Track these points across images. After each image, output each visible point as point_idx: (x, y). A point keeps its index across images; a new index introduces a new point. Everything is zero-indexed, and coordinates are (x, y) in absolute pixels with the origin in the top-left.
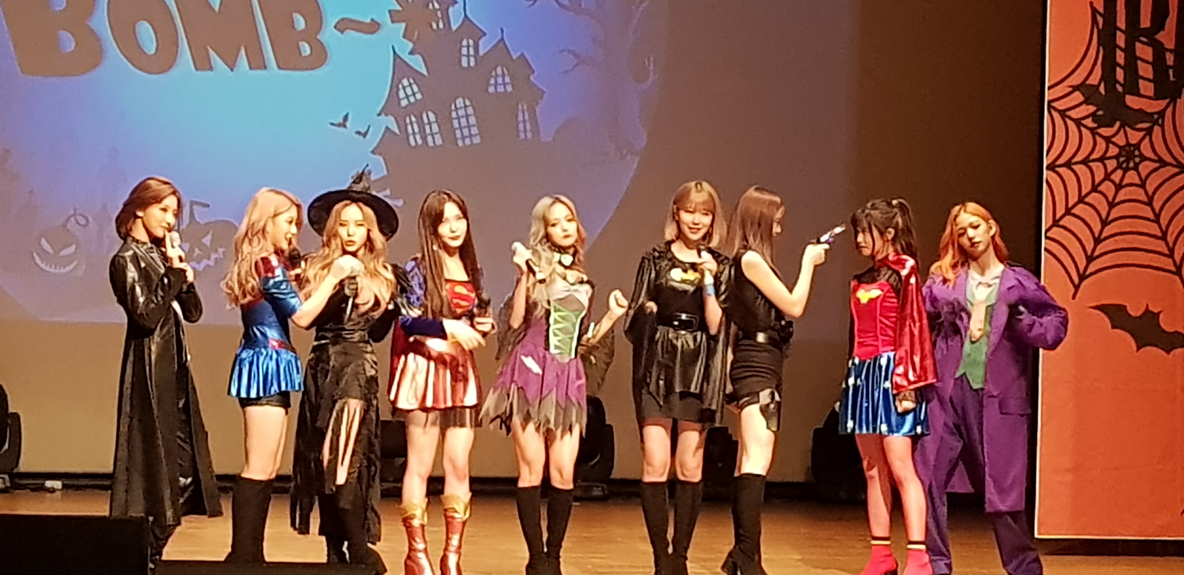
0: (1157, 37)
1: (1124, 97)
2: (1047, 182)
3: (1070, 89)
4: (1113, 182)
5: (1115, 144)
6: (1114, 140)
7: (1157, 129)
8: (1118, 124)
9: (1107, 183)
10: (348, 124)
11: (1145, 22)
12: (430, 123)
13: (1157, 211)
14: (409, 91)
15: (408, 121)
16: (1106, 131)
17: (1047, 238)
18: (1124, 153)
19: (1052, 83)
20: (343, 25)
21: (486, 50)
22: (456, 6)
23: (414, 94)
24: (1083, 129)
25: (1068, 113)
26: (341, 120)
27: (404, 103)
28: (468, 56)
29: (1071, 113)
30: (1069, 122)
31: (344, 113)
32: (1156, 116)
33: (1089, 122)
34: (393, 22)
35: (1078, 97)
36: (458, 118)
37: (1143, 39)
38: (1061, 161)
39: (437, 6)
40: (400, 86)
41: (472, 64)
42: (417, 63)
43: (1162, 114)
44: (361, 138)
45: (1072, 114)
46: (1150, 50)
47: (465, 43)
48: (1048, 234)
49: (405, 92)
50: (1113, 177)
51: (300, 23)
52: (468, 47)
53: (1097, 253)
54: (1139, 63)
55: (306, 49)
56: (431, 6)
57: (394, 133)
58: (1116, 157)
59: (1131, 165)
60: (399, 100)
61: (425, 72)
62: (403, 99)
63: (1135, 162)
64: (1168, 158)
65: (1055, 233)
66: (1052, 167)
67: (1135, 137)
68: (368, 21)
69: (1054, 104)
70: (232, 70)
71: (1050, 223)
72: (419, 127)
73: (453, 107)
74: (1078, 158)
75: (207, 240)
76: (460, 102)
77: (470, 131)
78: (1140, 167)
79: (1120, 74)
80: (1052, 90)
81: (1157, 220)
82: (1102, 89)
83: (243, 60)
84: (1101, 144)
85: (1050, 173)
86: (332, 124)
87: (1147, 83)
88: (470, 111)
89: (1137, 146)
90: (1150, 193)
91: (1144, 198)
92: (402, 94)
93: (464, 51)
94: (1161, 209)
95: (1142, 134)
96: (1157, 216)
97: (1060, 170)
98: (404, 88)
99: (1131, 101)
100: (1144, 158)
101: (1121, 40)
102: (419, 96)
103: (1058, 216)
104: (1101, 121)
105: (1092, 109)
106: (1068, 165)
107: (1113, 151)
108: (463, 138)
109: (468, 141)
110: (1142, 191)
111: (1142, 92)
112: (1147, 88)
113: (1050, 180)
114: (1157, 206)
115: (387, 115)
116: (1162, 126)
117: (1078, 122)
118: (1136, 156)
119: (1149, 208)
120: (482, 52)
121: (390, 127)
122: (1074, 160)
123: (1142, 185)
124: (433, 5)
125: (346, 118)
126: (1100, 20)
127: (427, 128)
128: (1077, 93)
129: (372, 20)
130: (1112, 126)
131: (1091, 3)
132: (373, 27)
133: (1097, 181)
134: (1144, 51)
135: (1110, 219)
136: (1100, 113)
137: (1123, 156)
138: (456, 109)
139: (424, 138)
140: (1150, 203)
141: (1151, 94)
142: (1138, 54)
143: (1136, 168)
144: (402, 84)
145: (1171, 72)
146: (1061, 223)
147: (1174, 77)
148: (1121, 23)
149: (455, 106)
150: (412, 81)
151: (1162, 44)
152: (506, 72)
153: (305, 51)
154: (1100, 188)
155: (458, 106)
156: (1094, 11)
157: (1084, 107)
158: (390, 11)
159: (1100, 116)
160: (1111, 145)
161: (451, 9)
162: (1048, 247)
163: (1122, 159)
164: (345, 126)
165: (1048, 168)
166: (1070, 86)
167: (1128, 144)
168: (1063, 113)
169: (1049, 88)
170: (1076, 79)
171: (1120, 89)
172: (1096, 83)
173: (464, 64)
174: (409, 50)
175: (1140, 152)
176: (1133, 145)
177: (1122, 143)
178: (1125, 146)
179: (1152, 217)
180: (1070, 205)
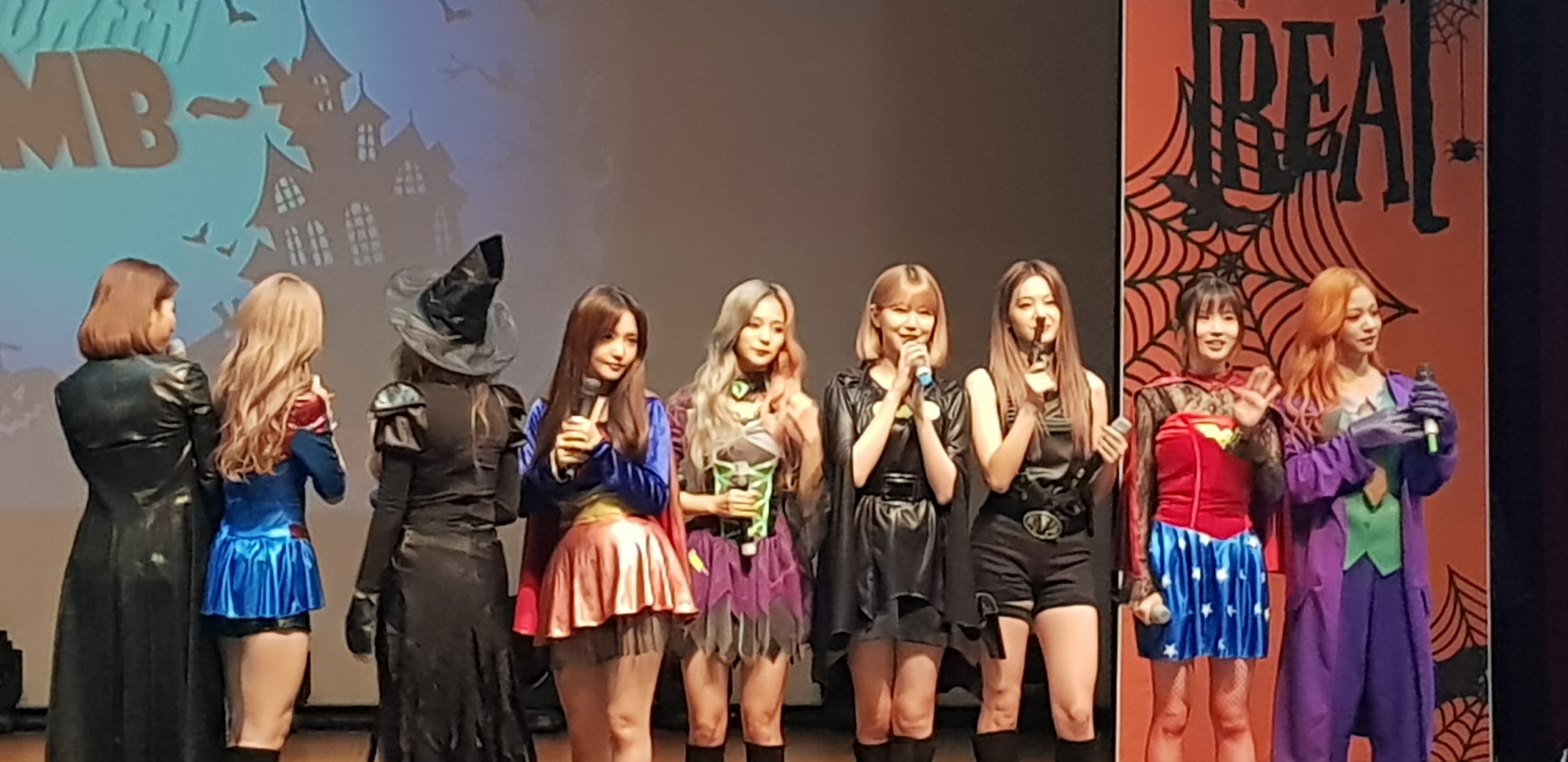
0: (1263, 112)
1: (1221, 191)
2: (1126, 304)
3: (1154, 181)
5: (1211, 252)
6: (1210, 246)
7: (1264, 233)
8: (1215, 226)
10: (207, 237)
11: (1247, 94)
12: (317, 237)
13: (1267, 338)
14: (289, 195)
15: (287, 233)
16: (1200, 236)
17: (1126, 375)
18: (1222, 264)
19: (1129, 174)
20: (199, 107)
21: (390, 139)
22: (350, 80)
23: (295, 197)
24: (1170, 232)
25: (1151, 212)
26: (197, 232)
27: (282, 209)
28: (367, 147)
29: (1154, 213)
30: (1153, 224)
31: (203, 223)
32: (1262, 216)
33: (1177, 224)
34: (266, 102)
35: (1163, 192)
36: (356, 229)
37: (1244, 115)
38: (1143, 275)
39: (324, 80)
40: (277, 187)
41: (372, 154)
42: (299, 156)
43: (1270, 211)
44: (225, 256)
45: (1157, 213)
46: (1253, 130)
47: (362, 129)
48: (1128, 371)
49: (283, 195)
51: (142, 104)
52: (367, 135)
54: (1241, 147)
55: (150, 139)
56: (316, 81)
57: (268, 248)
58: (1214, 269)
60: (276, 206)
61: (309, 168)
62: (281, 204)
63: (1236, 276)
64: (1280, 271)
65: (1137, 368)
66: (1131, 283)
67: (1236, 242)
68: (232, 100)
69: (1134, 201)
70: (50, 167)
71: (1130, 355)
72: (302, 242)
73: (347, 214)
74: (1164, 272)
75: (19, 394)
76: (356, 208)
77: (370, 246)
79: (1216, 162)
80: (1129, 183)
81: (1266, 351)
82: (1194, 181)
83: (65, 157)
84: (1194, 252)
85: (1130, 291)
86: (186, 238)
87: (1251, 172)
88: (370, 219)
89: (1240, 255)
90: (1257, 317)
92: (279, 198)
93: (361, 140)
95: (1247, 238)
96: (1267, 345)
97: (1143, 287)
98: (282, 189)
99: (1231, 196)
100: (1248, 271)
101: (1216, 116)
102: (301, 200)
103: (1140, 347)
104: (1193, 223)
105: (1182, 206)
106: (1152, 280)
107: (1209, 261)
108: (361, 255)
109: (367, 259)
111: (1245, 184)
112: (1250, 179)
113: (1129, 300)
114: (1266, 332)
115: (258, 225)
116: (1271, 229)
117: (1164, 224)
118: (1239, 267)
119: (1257, 335)
120: (384, 142)
121: (263, 241)
122: (1160, 274)
124: (319, 80)
125: (204, 230)
126: (1190, 91)
127: (313, 242)
128: (1162, 186)
129: (238, 100)
130: (1206, 228)
131: (1178, 69)
132: (240, 109)
134: (1246, 131)
136: (1192, 211)
137: (1222, 268)
138: (352, 217)
139: (309, 256)
140: (1258, 328)
141: (1256, 187)
142: (1239, 135)
144: (279, 185)
145: (1281, 157)
146: (1145, 355)
147: (1285, 164)
148: (1217, 95)
149: (351, 213)
150: (291, 180)
151: (1269, 123)
152: (417, 168)
153: (149, 143)
155: (354, 212)
156: (1182, 79)
157: (1171, 203)
158: (261, 88)
159: (1192, 215)
160: (1206, 255)
161: (343, 86)
162: (1127, 387)
164: (204, 242)
165: (1126, 284)
166: (1153, 178)
167: (1228, 250)
168: (1145, 213)
169: (1127, 180)
170: (1161, 168)
171: (1216, 180)
172: (1185, 172)
173: (362, 156)
174: (287, 140)
175: (1244, 263)
176: (1234, 253)
177: (1221, 250)
178: (1224, 255)
179: (1260, 346)
180: (1155, 332)
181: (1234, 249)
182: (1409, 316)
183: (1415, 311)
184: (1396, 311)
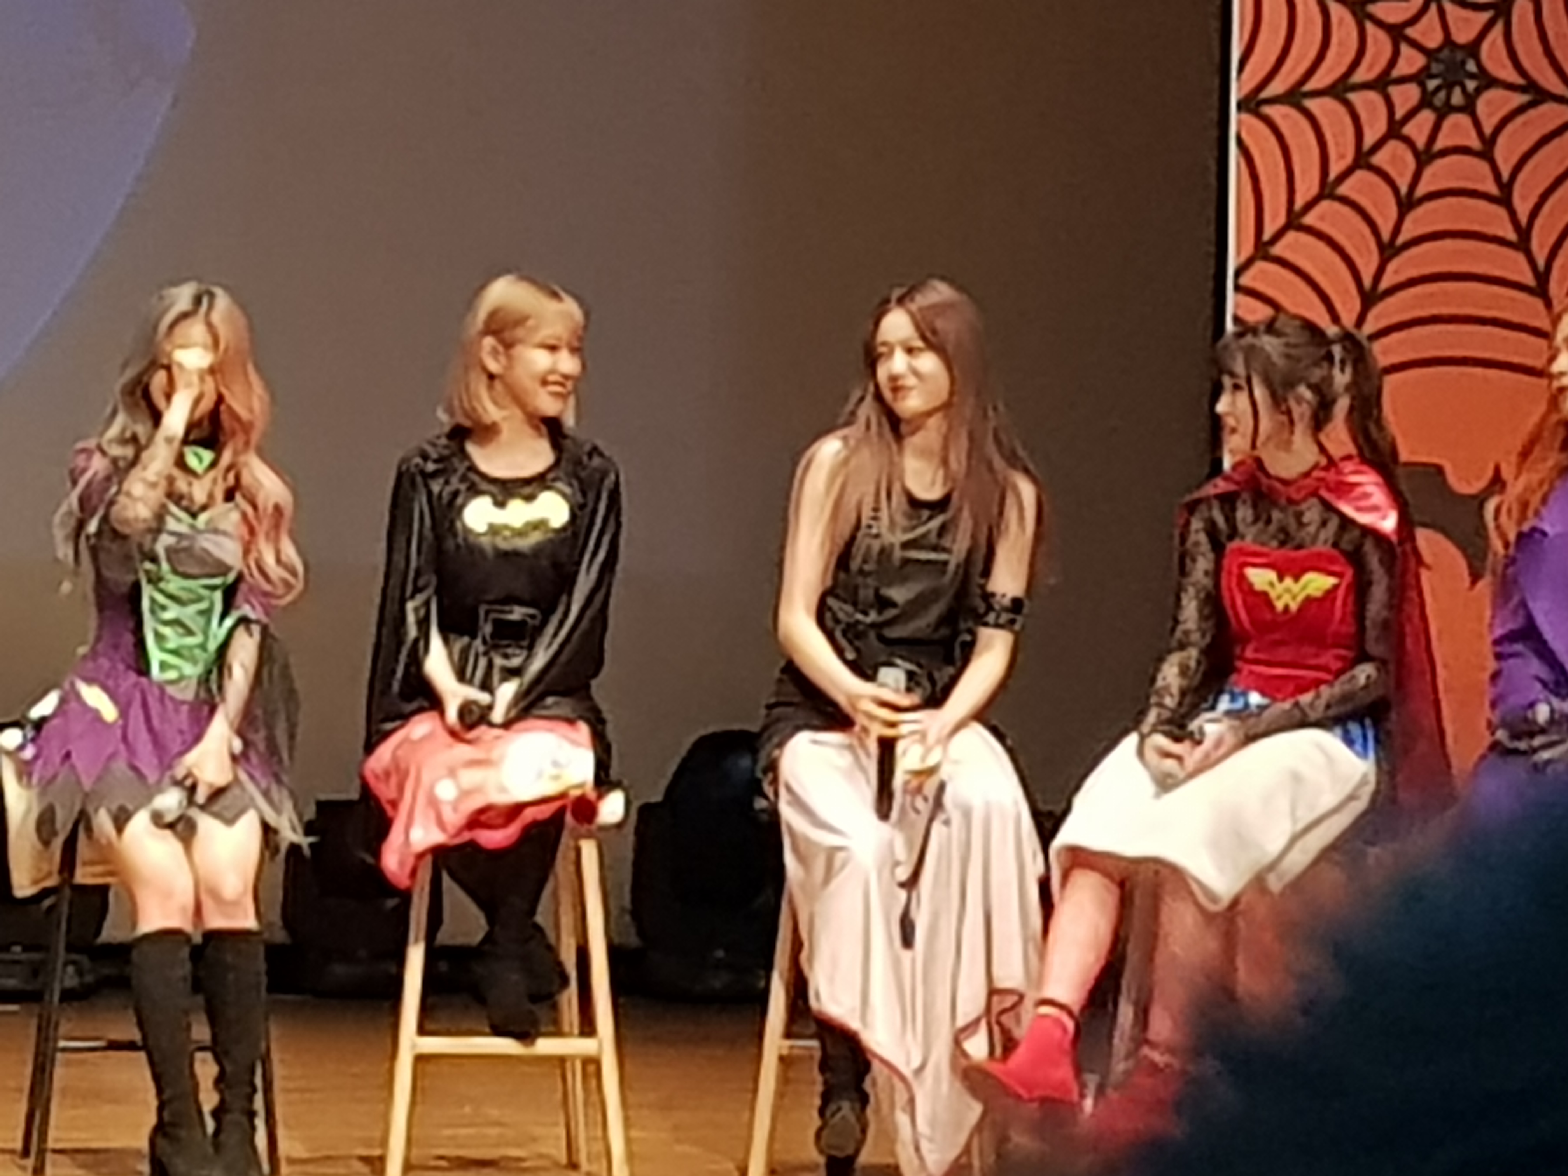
2: (1240, 142)
4: (1408, 141)
5: (1414, 44)
6: (1410, 32)
7: (1522, 7)
9: (1393, 145)
13: (1523, 219)
16: (1389, 11)
17: (1238, 288)
18: (1436, 68)
24: (1332, 5)
38: (1276, 88)
48: (1244, 280)
50: (1408, 130)
53: (1368, 329)
58: (1419, 78)
59: (1457, 98)
63: (1465, 92)
64: (1552, 83)
66: (1251, 104)
67: (1466, 25)
71: (1248, 249)
78: (1481, 106)
84: (1380, 43)
85: (1249, 120)
89: (1473, 49)
90: (1505, 175)
91: (1492, 188)
94: (1534, 214)
96: (1524, 234)
97: (1273, 111)
100: (1488, 81)
103: (1268, 233)
106: (1294, 97)
107: (1411, 61)
110: (1483, 167)
114: (1523, 206)
118: (1470, 75)
119: (1501, 212)
122: (1309, 87)
123: (1486, 153)
133: (1369, 140)
135: (1401, 240)
137: (1432, 76)
140: (1504, 199)
143: (1469, 108)
146: (1277, 250)
154: (1378, 159)
160: (1405, 48)
162: (1241, 313)
163: (1432, 84)
165: (1240, 107)
167: (1450, 43)
175: (1479, 64)
176: (1462, 47)
177: (1434, 40)
178: (1440, 49)
179: (1509, 234)
180: (1299, 202)
181: (1462, 37)
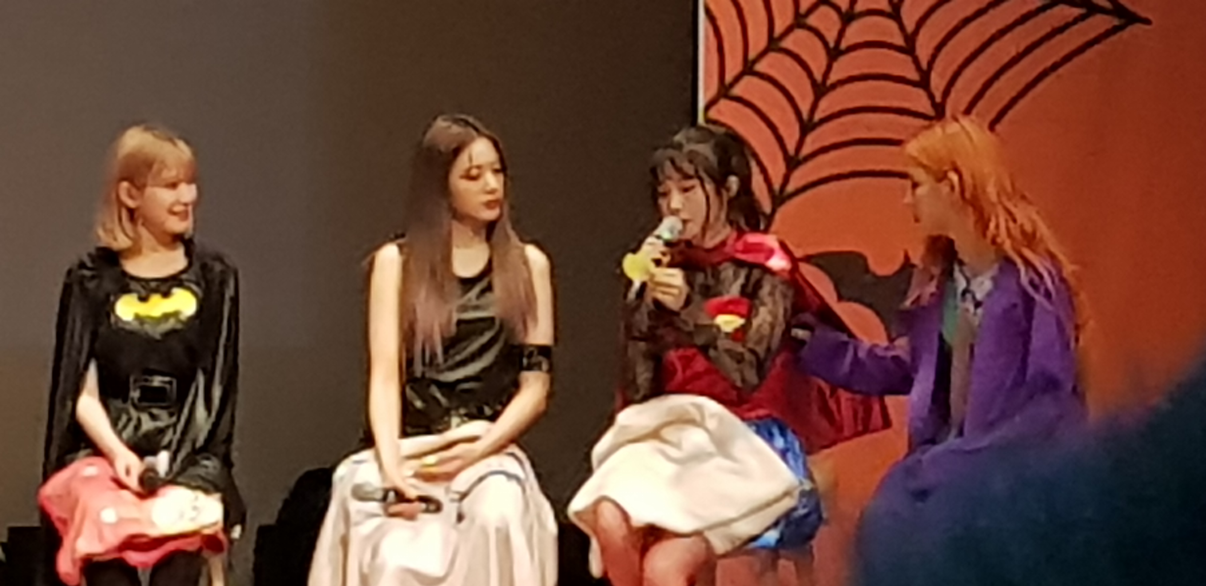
2: (707, 11)
4: (835, 6)
9: (823, 9)
13: (924, 65)
48: (712, 114)
53: (806, 150)
65: (724, 111)
71: (714, 91)
81: (924, 83)
90: (909, 30)
91: (899, 41)
94: (933, 59)
96: (925, 76)
103: (728, 78)
110: (892, 25)
113: (712, 7)
114: (923, 52)
119: (907, 59)
123: (895, 14)
135: (830, 81)
140: (909, 50)
146: (736, 91)
179: (914, 75)
182: (1136, 28)
183: (1147, 22)
184: (1116, 22)
